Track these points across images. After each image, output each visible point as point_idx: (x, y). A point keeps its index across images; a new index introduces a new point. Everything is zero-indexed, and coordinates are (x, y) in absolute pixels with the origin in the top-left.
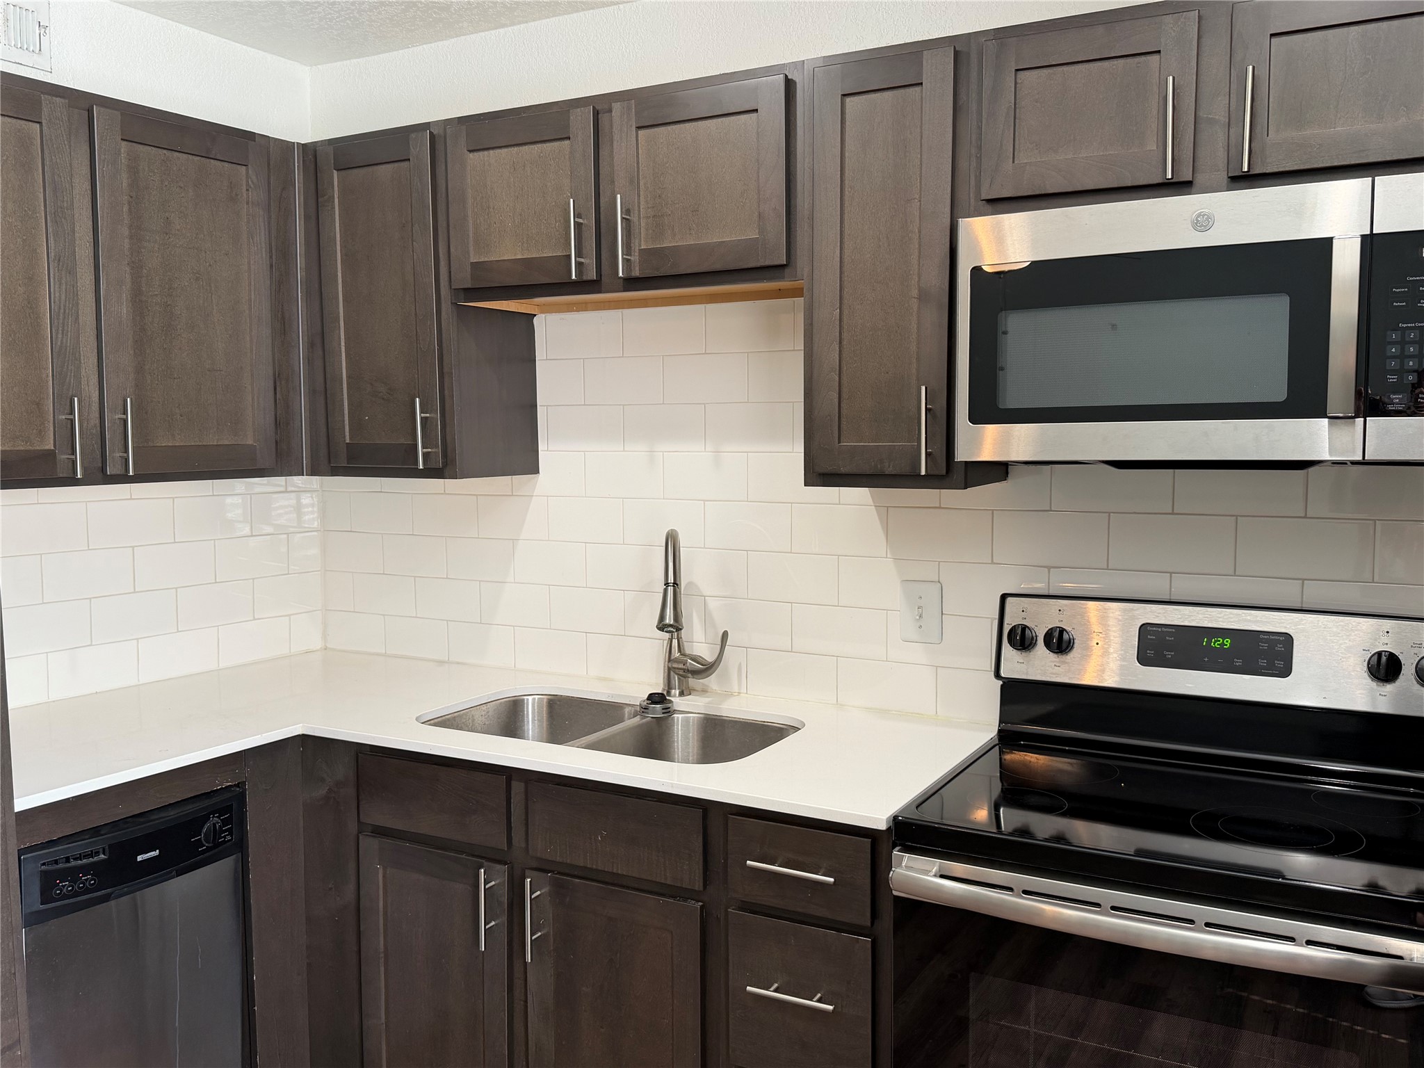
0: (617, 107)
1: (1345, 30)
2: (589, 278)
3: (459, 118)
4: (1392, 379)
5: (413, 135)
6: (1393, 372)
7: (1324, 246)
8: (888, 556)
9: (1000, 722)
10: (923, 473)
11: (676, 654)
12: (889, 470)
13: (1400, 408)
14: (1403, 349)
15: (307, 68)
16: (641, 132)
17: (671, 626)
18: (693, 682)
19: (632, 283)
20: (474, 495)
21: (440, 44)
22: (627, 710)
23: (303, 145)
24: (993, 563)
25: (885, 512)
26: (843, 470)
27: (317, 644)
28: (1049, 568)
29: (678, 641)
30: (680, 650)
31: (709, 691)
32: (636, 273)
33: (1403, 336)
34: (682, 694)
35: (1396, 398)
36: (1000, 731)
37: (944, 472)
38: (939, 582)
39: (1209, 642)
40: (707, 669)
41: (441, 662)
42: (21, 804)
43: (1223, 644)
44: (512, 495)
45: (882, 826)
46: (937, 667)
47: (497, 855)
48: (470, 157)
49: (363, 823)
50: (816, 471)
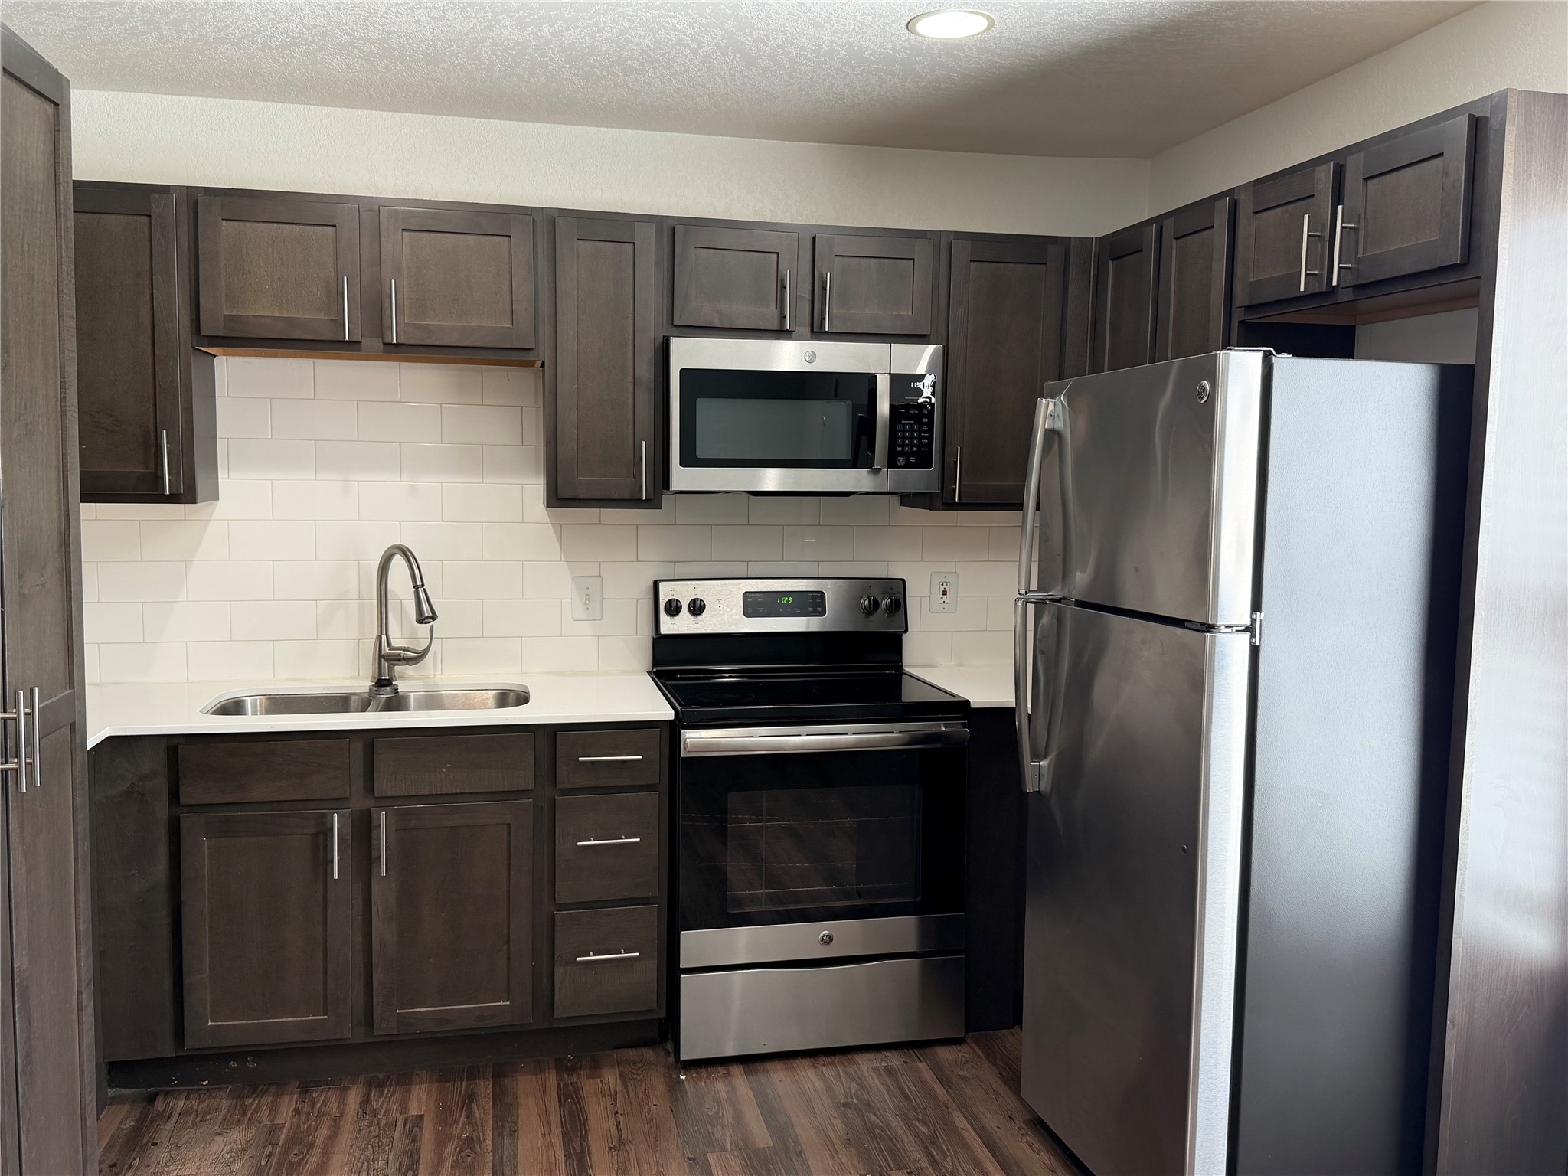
0: (384, 210)
1: (869, 259)
2: (354, 340)
4: (899, 449)
5: (155, 195)
6: (899, 446)
7: (872, 379)
8: (563, 559)
9: (653, 666)
10: (644, 498)
11: (387, 648)
13: (903, 464)
14: (903, 434)
17: (426, 618)
20: (137, 520)
21: (96, 93)
24: (638, 561)
25: (559, 527)
26: (580, 496)
28: (675, 562)
29: (387, 637)
30: (388, 645)
31: (406, 676)
33: (904, 427)
34: (393, 680)
35: (901, 459)
37: (651, 498)
38: (600, 576)
39: (781, 600)
40: (418, 657)
43: (789, 601)
44: (185, 520)
45: (671, 718)
46: (599, 636)
47: (337, 802)
48: (224, 223)
49: (183, 806)
50: (558, 497)
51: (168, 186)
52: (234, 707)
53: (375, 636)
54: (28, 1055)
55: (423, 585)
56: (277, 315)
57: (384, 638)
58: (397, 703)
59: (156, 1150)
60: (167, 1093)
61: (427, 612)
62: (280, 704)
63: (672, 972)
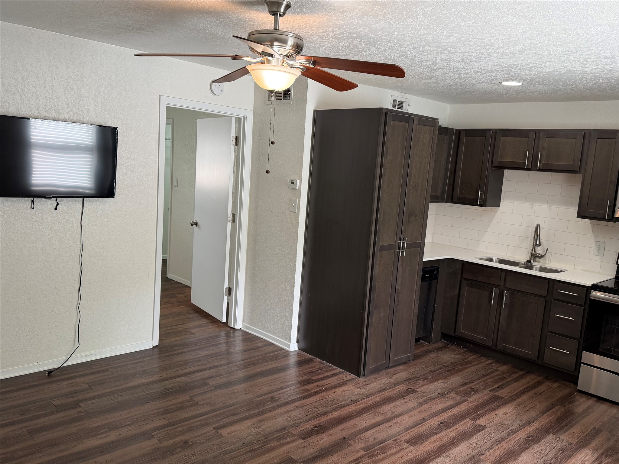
0: (541, 133)
2: (529, 168)
3: (500, 129)
5: (488, 132)
8: (593, 235)
9: (616, 274)
10: (606, 218)
11: (534, 252)
12: (598, 217)
15: (449, 105)
16: (547, 139)
17: (538, 245)
18: (537, 259)
19: (540, 170)
22: (520, 264)
23: (456, 129)
25: (593, 225)
26: (586, 216)
27: (431, 241)
30: (535, 252)
32: (541, 168)
34: (534, 262)
36: (615, 276)
37: (611, 219)
38: (605, 242)
40: (542, 257)
41: (466, 249)
42: (424, 260)
44: (491, 211)
45: (590, 286)
46: (601, 262)
47: (496, 286)
48: (502, 138)
49: (463, 278)
50: (581, 215)
51: (491, 129)
52: (491, 260)
53: (531, 249)
54: (397, 305)
55: (540, 236)
56: (511, 161)
57: (534, 250)
58: (530, 267)
59: (441, 351)
60: (451, 344)
61: (538, 243)
62: (501, 261)
63: (579, 363)
